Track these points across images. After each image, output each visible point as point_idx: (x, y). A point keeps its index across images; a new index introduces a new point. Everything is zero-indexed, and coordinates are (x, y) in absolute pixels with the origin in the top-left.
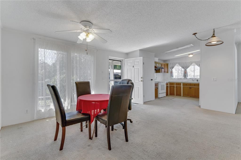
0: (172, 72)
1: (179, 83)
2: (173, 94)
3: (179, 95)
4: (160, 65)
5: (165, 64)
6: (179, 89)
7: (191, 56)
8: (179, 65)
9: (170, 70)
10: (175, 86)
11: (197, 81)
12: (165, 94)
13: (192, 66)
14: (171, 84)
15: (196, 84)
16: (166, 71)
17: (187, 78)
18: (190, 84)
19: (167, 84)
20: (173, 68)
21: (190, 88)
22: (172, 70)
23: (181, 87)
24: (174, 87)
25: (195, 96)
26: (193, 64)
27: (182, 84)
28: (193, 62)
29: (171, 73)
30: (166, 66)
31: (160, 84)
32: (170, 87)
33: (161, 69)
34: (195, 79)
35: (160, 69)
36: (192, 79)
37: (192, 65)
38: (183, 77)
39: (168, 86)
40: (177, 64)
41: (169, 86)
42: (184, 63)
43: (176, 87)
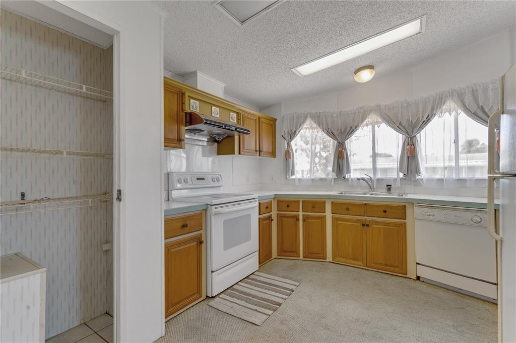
0: (288, 155)
1: (316, 202)
2: (293, 252)
3: (315, 254)
4: (234, 115)
5: (262, 120)
6: (315, 226)
7: (366, 76)
8: (315, 125)
9: (281, 146)
10: (301, 214)
11: (389, 187)
12: (255, 259)
13: (367, 125)
14: (285, 203)
15: (391, 207)
16: (266, 147)
17: (347, 176)
18: (365, 207)
19: (264, 207)
20: (292, 135)
21: (363, 225)
22: (288, 144)
23: (323, 219)
24: (298, 220)
25: (386, 265)
26: (368, 120)
27: (328, 207)
28: (371, 111)
29: (286, 156)
30: (265, 128)
31: (217, 214)
32: (280, 217)
33: (236, 138)
34: (378, 180)
35: (233, 137)
36: (369, 183)
37: (365, 123)
38: (332, 176)
39: (271, 216)
40: (309, 122)
41: (274, 217)
42: (335, 115)
43: (304, 220)
